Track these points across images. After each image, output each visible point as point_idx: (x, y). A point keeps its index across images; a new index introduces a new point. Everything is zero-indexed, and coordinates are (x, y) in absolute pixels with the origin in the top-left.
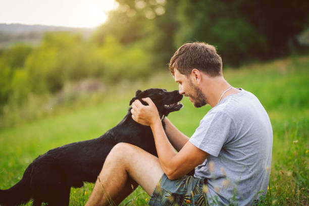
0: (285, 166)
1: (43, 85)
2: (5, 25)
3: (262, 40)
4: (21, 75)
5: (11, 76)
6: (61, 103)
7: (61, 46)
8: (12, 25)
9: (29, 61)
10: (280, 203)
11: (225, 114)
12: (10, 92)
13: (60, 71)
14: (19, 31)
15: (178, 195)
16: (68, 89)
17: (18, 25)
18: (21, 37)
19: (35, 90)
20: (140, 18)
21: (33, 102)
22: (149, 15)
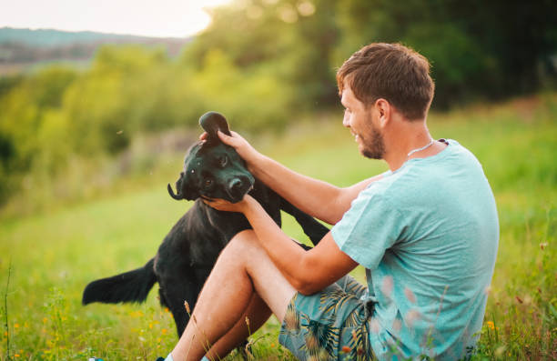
0: (525, 288)
1: (95, 139)
2: (28, 31)
3: (491, 62)
4: (55, 121)
5: (37, 123)
6: (126, 171)
7: (128, 70)
8: (40, 31)
9: (70, 96)
10: (514, 354)
11: (387, 199)
12: (36, 152)
13: (125, 115)
14: (52, 43)
15: (320, 324)
16: (140, 147)
17: (52, 32)
18: (56, 54)
19: (81, 149)
20: (273, 21)
21: (77, 170)
22: (287, 15)
